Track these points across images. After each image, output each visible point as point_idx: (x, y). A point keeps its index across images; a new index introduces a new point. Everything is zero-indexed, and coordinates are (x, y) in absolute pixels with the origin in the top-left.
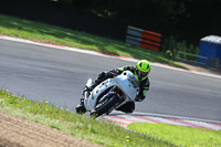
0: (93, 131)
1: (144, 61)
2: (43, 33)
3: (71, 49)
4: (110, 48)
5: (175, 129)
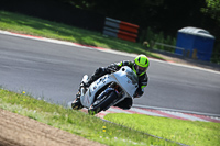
0: (70, 122)
1: (142, 56)
2: (21, 24)
3: (49, 40)
4: (87, 39)
5: (152, 120)
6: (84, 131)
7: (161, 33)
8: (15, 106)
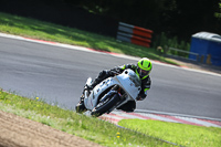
0: (84, 128)
1: (145, 59)
2: (34, 29)
4: (101, 45)
5: (166, 126)
6: (98, 137)
7: (175, 38)
8: (29, 112)
